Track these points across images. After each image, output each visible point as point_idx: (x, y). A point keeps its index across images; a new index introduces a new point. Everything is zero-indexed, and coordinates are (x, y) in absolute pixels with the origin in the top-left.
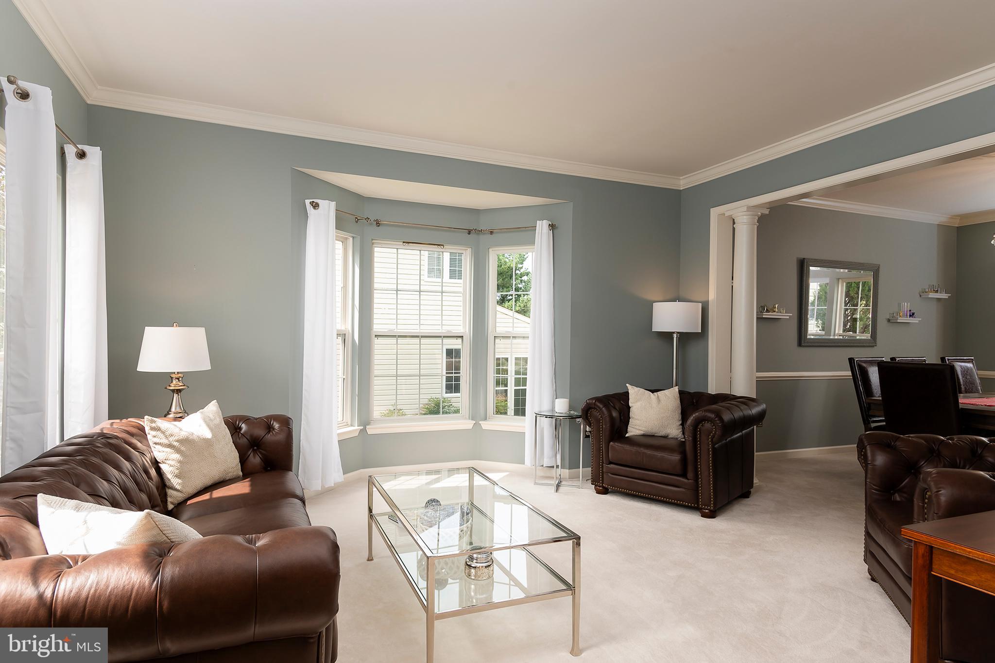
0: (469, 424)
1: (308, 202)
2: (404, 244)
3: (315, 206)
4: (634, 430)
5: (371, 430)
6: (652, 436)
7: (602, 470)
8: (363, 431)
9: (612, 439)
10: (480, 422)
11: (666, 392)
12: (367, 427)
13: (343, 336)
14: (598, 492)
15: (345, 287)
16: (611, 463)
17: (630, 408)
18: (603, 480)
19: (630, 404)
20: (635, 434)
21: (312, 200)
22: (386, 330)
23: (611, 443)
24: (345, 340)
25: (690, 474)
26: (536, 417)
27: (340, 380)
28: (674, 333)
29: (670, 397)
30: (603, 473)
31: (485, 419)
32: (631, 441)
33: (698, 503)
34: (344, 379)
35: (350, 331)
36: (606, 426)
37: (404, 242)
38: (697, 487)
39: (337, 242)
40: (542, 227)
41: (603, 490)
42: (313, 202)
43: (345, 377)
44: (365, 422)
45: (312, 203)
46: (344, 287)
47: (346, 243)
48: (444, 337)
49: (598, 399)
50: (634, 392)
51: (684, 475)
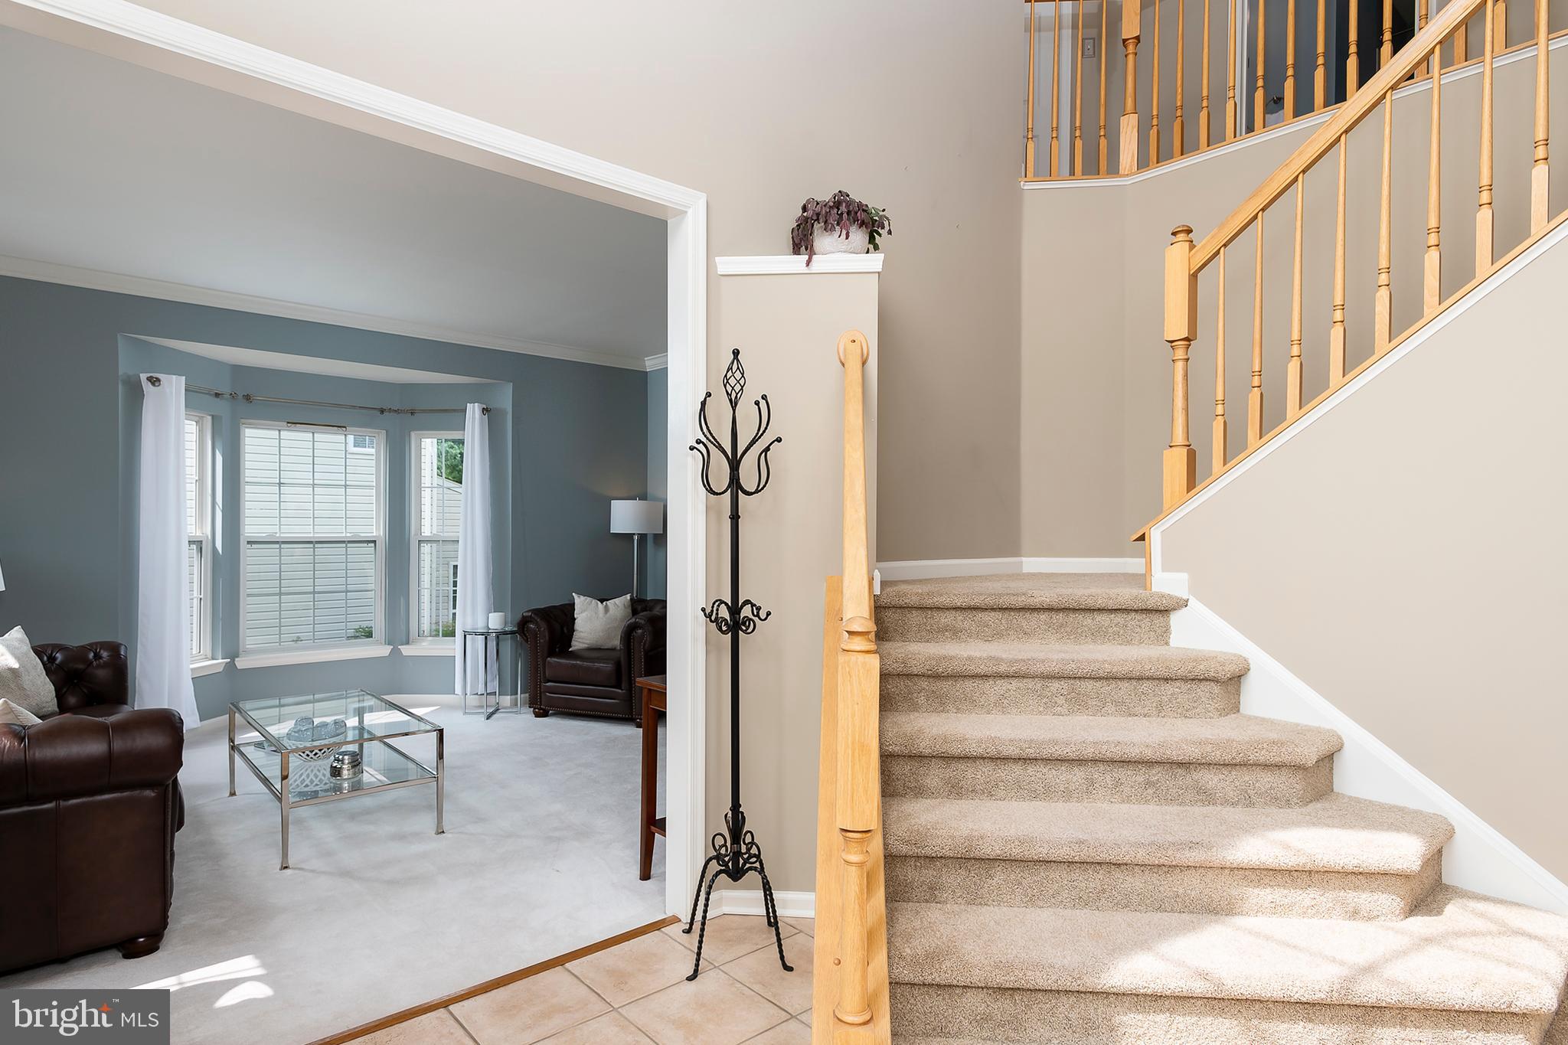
0: (385, 651)
1: (143, 377)
2: (289, 425)
3: (154, 381)
4: (577, 643)
5: (241, 663)
6: (599, 649)
7: (540, 691)
8: (230, 667)
9: (551, 654)
10: (399, 647)
11: (617, 600)
12: (236, 659)
13: (199, 544)
14: (537, 715)
15: (201, 481)
16: (549, 681)
17: (575, 619)
18: (541, 702)
19: (575, 616)
20: (579, 648)
21: (149, 375)
22: (264, 535)
23: (549, 659)
24: (201, 548)
25: (623, 685)
26: (465, 636)
27: (195, 600)
28: (634, 534)
29: (619, 605)
30: (540, 693)
31: (408, 643)
32: (574, 655)
33: (631, 714)
34: (201, 599)
35: (210, 537)
36: (544, 639)
37: (288, 423)
38: (631, 697)
39: (187, 422)
40: (473, 411)
41: (542, 713)
42: (151, 377)
43: (202, 596)
44: (233, 654)
45: (150, 379)
46: (199, 479)
47: (202, 424)
48: (350, 542)
49: (536, 612)
50: (580, 601)
51: (618, 686)
